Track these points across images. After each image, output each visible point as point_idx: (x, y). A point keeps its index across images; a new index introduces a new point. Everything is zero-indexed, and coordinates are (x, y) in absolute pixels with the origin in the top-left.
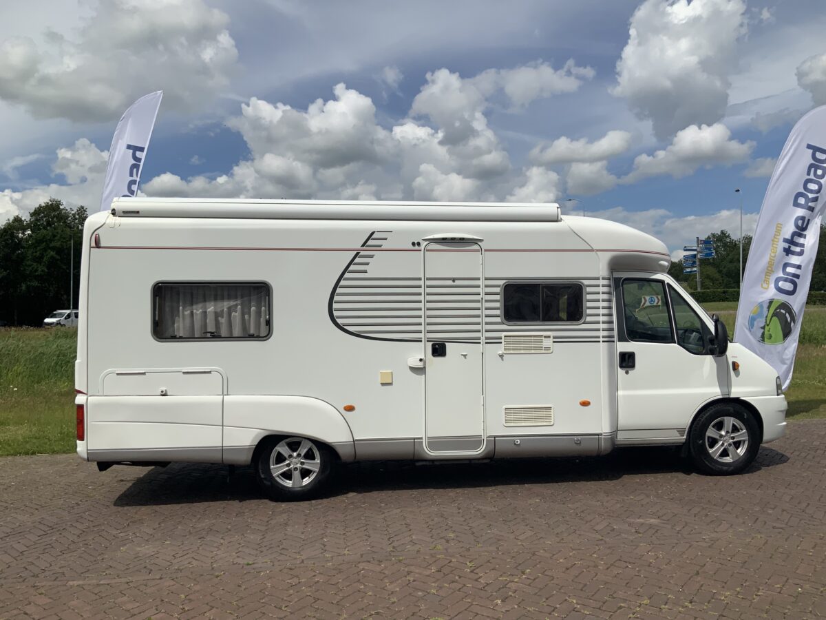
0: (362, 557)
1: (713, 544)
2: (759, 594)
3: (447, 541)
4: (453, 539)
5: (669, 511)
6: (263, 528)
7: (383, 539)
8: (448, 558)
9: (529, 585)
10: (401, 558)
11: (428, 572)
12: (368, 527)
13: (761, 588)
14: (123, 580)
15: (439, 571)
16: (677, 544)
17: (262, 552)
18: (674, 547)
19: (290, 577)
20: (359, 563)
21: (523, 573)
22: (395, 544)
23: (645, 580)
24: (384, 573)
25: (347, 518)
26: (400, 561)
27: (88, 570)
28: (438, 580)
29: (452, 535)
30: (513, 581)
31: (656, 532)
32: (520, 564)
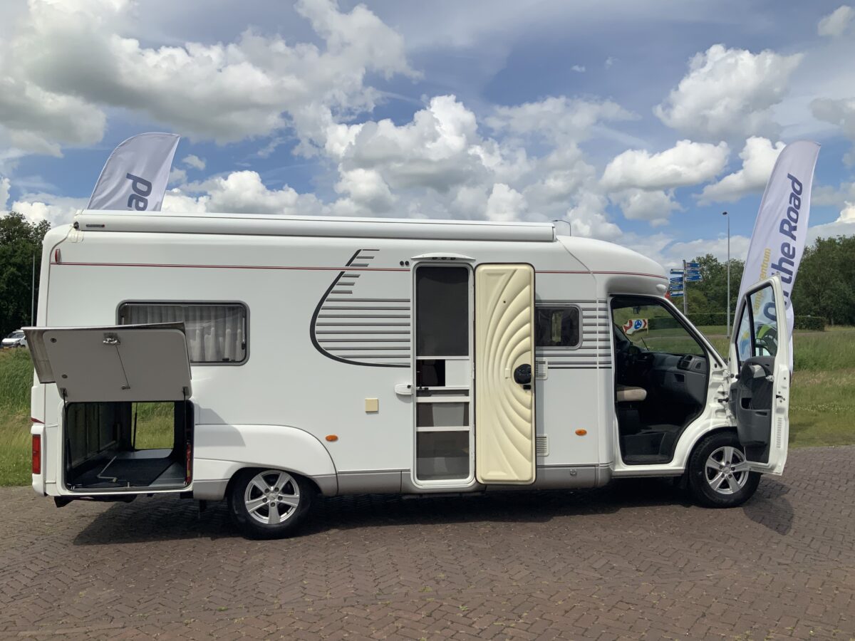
0: (345, 601)
1: (717, 583)
2: (769, 637)
3: (438, 583)
4: (444, 580)
5: (670, 546)
6: (237, 570)
7: (367, 580)
8: (438, 601)
9: (527, 631)
10: (388, 602)
11: (418, 617)
12: (351, 567)
13: (771, 631)
14: (82, 630)
15: (430, 616)
16: (680, 583)
17: (235, 596)
18: (677, 586)
19: (268, 624)
20: (342, 607)
21: (520, 617)
22: (381, 586)
23: (650, 622)
24: (370, 619)
25: (329, 557)
26: (387, 605)
27: (42, 619)
28: (429, 626)
29: (442, 576)
30: (509, 627)
31: (658, 569)
32: (516, 607)
